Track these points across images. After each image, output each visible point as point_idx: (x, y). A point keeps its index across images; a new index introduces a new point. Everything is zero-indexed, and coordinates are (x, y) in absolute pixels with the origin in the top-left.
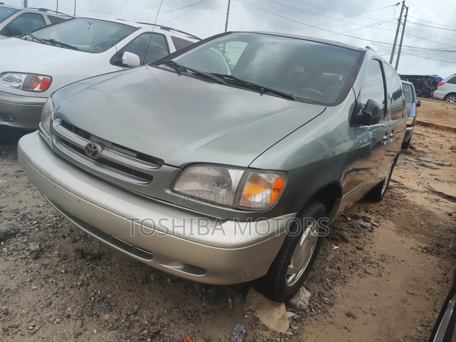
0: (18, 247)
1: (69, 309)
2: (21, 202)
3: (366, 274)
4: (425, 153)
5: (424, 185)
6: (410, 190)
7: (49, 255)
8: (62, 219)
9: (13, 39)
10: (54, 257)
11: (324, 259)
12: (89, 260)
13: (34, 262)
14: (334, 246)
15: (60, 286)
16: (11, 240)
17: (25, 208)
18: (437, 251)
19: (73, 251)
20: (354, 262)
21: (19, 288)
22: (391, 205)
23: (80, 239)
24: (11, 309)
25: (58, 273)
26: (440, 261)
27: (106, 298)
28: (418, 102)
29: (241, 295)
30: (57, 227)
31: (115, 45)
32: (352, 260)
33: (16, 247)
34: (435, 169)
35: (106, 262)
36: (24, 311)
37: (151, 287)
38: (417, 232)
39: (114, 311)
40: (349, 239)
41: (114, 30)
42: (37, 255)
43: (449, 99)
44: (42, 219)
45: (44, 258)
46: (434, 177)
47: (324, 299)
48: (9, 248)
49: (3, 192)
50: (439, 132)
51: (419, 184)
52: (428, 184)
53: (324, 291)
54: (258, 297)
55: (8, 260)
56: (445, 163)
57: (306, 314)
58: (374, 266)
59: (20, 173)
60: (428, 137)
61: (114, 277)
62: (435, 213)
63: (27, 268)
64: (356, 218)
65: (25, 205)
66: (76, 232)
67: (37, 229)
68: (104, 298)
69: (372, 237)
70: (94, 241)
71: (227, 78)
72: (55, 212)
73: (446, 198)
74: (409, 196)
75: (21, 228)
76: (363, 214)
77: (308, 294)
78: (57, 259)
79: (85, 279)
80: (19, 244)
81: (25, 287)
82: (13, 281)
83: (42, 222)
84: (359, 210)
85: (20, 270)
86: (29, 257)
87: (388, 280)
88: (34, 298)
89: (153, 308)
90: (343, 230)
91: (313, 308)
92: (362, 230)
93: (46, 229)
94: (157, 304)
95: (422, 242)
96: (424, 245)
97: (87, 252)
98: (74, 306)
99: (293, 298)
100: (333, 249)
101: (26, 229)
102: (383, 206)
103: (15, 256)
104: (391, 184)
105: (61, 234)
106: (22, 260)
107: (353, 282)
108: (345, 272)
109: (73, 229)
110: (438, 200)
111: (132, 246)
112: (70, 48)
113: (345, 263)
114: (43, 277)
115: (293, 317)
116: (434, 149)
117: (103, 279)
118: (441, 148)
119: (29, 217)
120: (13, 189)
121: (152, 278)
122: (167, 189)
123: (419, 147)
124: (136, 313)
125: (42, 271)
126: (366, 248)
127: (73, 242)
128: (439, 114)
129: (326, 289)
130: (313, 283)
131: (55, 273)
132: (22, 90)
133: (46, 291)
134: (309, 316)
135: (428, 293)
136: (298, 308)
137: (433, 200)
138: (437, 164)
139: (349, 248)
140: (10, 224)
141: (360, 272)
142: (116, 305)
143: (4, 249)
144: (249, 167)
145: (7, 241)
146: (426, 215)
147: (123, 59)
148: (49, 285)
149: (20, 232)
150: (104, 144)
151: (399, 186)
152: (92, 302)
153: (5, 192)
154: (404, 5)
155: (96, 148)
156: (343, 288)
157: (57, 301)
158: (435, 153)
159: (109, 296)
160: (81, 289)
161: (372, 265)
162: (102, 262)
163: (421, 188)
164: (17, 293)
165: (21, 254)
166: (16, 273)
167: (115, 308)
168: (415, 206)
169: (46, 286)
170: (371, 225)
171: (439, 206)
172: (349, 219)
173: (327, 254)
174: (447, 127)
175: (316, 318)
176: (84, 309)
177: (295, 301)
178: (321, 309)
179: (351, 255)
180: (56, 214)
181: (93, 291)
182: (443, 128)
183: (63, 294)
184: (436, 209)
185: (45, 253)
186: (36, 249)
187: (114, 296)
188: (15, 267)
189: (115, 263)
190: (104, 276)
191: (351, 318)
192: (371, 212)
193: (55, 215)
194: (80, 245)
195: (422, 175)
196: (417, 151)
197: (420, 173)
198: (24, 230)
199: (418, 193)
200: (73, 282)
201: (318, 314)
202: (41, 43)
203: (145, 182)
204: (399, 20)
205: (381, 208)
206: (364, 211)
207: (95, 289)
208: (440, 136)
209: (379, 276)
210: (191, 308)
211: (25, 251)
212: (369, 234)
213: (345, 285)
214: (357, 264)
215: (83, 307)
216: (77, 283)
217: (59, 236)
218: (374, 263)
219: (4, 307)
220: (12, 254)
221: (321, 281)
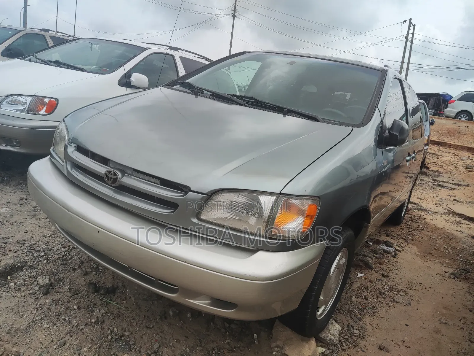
0: (26, 282)
1: (85, 349)
2: (26, 232)
3: (395, 303)
4: (440, 173)
5: (444, 207)
6: (430, 212)
7: (59, 290)
8: (71, 249)
9: (16, 61)
10: (65, 291)
11: (349, 288)
12: (102, 294)
13: (44, 297)
14: (359, 274)
15: (73, 324)
16: (18, 273)
17: (31, 238)
18: (465, 277)
19: (85, 285)
20: (381, 291)
21: (29, 328)
22: (411, 228)
23: (92, 272)
24: (22, 351)
25: (71, 309)
26: (469, 287)
27: (123, 336)
28: (432, 121)
29: (266, 330)
30: (66, 259)
31: (123, 66)
32: (379, 288)
33: (24, 282)
34: (453, 189)
35: (120, 296)
36: (36, 354)
37: (170, 323)
38: (441, 257)
39: (133, 350)
40: (374, 266)
41: (120, 50)
42: (47, 290)
43: (461, 117)
44: (50, 250)
45: (54, 293)
46: (453, 198)
47: (354, 331)
48: (16, 283)
49: (7, 221)
50: (452, 151)
51: (438, 205)
52: (447, 205)
53: (353, 323)
54: (285, 332)
55: (15, 296)
56: (462, 183)
57: (337, 349)
58: (401, 294)
59: (24, 201)
60: (441, 156)
61: (130, 313)
62: (457, 236)
63: (37, 305)
64: (378, 242)
65: (31, 235)
66: (87, 264)
67: (45, 261)
68: (122, 336)
69: (396, 263)
70: (106, 274)
71: (247, 99)
72: (63, 242)
73: (467, 220)
74: (429, 218)
75: (28, 261)
76: (384, 238)
77: (338, 327)
78: (69, 294)
79: (100, 316)
80: (26, 278)
81: (35, 326)
82: (22, 319)
83: (50, 254)
84: (379, 234)
85: (30, 307)
86: (38, 292)
87: (417, 309)
88: (46, 338)
89: (174, 346)
90: (366, 256)
91: (344, 342)
92: (386, 256)
93: (55, 261)
94: (178, 341)
95: (449, 267)
96: (450, 271)
97: (100, 286)
98: (89, 346)
99: (323, 332)
100: (357, 276)
101: (34, 262)
102: (404, 229)
103: (23, 291)
104: (410, 206)
105: (71, 267)
106: (31, 296)
107: (382, 313)
108: (373, 301)
109: (83, 260)
110: (459, 222)
111: (154, 279)
112: (77, 69)
113: (371, 292)
114: (54, 314)
115: (323, 353)
116: (448, 169)
117: (118, 316)
118: (456, 167)
119: (36, 248)
120: (17, 218)
121: (171, 313)
122: (193, 217)
123: (434, 166)
124: (157, 352)
125: (53, 308)
126: (392, 275)
127: (84, 275)
128: (451, 133)
129: (355, 321)
130: (341, 315)
131: (67, 309)
132: (28, 113)
133: (59, 330)
134: (340, 351)
135: (462, 322)
136: (328, 342)
137: (455, 222)
138: (454, 184)
139: (374, 275)
140: (16, 256)
141: (388, 301)
142: (134, 344)
143: (11, 284)
144: (281, 193)
145: (14, 275)
146: (449, 238)
147: (131, 81)
148: (62, 323)
149: (27, 265)
150: (125, 170)
151: (418, 208)
152: (109, 341)
153: (9, 222)
154: (410, 23)
155: (116, 175)
156: (372, 319)
157: (71, 340)
158: (451, 172)
159: (127, 334)
160: (96, 327)
161: (400, 293)
162: (116, 296)
163: (440, 209)
164: (28, 332)
165: (30, 289)
166: (25, 311)
167: (134, 347)
168: (436, 228)
169: (59, 325)
170: (394, 250)
171: (460, 228)
172: (371, 244)
173: (352, 283)
174: (460, 146)
175: (347, 352)
176: (101, 349)
177: (325, 335)
178: (352, 343)
179: (377, 282)
180: (65, 244)
181: (109, 328)
182: (456, 147)
183: (77, 333)
184: (458, 231)
185: (55, 288)
186: (46, 283)
187: (132, 333)
188: (23, 304)
189: (130, 297)
190: (120, 312)
191: (383, 352)
192: (392, 236)
193: (63, 246)
194: (92, 277)
195: (440, 196)
196: (432, 171)
197: (437, 193)
198: (32, 263)
199: (438, 215)
200: (87, 319)
201: (349, 348)
202: (46, 64)
203: (171, 210)
204: (407, 38)
205: (403, 231)
206: (385, 235)
207: (111, 326)
208: (454, 154)
209: (408, 305)
210: (214, 345)
211: (33, 286)
212: (393, 260)
213: (374, 315)
214: (384, 293)
215: (100, 347)
216: (91, 320)
217: (69, 269)
218: (402, 290)
219: (15, 349)
220: (20, 289)
221: (349, 312)
